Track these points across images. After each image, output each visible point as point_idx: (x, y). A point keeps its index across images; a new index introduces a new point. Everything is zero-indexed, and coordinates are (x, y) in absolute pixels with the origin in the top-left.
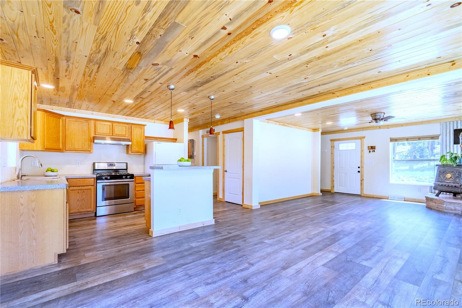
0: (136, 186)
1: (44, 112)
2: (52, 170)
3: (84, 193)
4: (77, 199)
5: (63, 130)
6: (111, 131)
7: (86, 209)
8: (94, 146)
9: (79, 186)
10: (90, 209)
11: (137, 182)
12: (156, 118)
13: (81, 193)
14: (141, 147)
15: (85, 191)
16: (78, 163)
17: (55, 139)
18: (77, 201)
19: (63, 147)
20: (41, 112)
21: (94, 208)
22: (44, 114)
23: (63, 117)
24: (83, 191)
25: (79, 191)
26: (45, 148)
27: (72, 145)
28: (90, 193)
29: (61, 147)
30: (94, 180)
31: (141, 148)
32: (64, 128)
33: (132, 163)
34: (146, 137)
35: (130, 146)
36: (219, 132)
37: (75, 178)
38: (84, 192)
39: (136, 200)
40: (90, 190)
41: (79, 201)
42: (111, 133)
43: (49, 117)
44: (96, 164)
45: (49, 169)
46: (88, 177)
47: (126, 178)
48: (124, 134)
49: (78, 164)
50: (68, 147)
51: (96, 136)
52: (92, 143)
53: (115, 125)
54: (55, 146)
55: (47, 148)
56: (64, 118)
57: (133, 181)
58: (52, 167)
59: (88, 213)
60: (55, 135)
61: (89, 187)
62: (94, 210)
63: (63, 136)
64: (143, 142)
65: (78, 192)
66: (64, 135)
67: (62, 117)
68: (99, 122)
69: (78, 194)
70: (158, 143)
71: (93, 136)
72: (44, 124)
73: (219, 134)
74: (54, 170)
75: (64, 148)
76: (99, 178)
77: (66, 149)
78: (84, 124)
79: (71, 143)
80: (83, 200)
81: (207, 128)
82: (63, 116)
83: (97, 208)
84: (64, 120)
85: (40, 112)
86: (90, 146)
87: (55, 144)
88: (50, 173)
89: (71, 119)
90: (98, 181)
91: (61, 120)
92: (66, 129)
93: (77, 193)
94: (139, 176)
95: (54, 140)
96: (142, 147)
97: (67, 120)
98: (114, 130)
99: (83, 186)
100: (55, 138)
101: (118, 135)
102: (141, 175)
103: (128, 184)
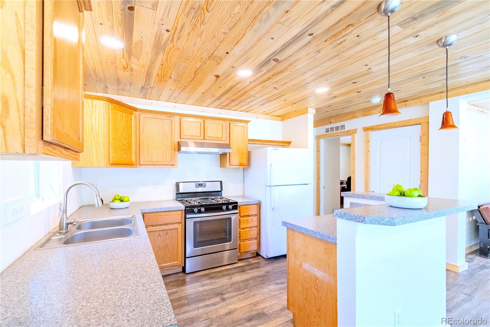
0: (241, 220)
1: (108, 103)
2: (121, 198)
3: (167, 236)
4: (157, 247)
5: (136, 133)
6: (202, 132)
7: (170, 262)
8: (179, 156)
9: (161, 225)
10: (177, 262)
11: (242, 215)
12: (261, 111)
13: (163, 235)
14: (243, 156)
15: (169, 233)
16: (156, 183)
17: (124, 148)
18: (157, 249)
19: (136, 159)
20: (105, 101)
21: (182, 259)
22: (109, 105)
23: (136, 111)
24: (165, 232)
25: (161, 232)
26: (111, 163)
27: (148, 156)
28: (176, 235)
29: (133, 159)
30: (182, 213)
31: (243, 158)
32: (138, 129)
33: (227, 181)
34: (250, 140)
35: (228, 155)
36: (357, 129)
37: (154, 211)
38: (167, 234)
39: (240, 243)
40: (176, 230)
41: (161, 249)
42: (202, 135)
43: (116, 111)
44: (180, 184)
45: (117, 196)
46: (173, 210)
47: (228, 209)
48: (220, 136)
49: (156, 185)
50: (144, 158)
51: (182, 140)
52: (177, 152)
53: (208, 123)
54: (124, 159)
55: (113, 163)
56: (137, 113)
57: (237, 213)
58: (121, 195)
59: (173, 268)
60: (125, 141)
61: (175, 225)
62: (182, 263)
63: (136, 143)
64: (246, 148)
65: (159, 235)
66: (138, 141)
67: (134, 112)
68: (186, 119)
69: (159, 238)
70: (274, 149)
71: (178, 140)
72: (109, 123)
73: (356, 133)
74: (124, 197)
75: (138, 162)
76: (189, 210)
77: (141, 164)
78: (165, 123)
79: (148, 153)
80: (165, 247)
81: (330, 124)
82: (135, 109)
83: (186, 259)
84: (138, 117)
85: (102, 101)
86: (173, 157)
87: (125, 156)
88: (117, 204)
89: (148, 115)
90: (188, 216)
91: (133, 116)
92: (140, 131)
93: (157, 236)
94: (245, 204)
95: (124, 150)
96: (245, 157)
97: (142, 116)
98: (207, 130)
99: (167, 224)
100: (124, 145)
101: (211, 139)
102: (248, 203)
103: (230, 219)
